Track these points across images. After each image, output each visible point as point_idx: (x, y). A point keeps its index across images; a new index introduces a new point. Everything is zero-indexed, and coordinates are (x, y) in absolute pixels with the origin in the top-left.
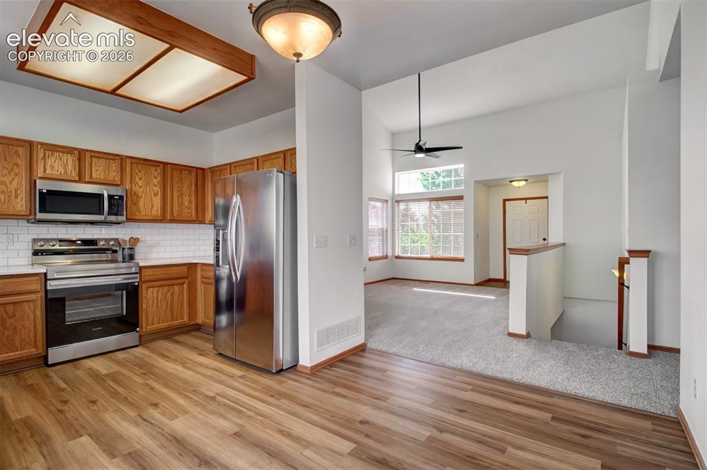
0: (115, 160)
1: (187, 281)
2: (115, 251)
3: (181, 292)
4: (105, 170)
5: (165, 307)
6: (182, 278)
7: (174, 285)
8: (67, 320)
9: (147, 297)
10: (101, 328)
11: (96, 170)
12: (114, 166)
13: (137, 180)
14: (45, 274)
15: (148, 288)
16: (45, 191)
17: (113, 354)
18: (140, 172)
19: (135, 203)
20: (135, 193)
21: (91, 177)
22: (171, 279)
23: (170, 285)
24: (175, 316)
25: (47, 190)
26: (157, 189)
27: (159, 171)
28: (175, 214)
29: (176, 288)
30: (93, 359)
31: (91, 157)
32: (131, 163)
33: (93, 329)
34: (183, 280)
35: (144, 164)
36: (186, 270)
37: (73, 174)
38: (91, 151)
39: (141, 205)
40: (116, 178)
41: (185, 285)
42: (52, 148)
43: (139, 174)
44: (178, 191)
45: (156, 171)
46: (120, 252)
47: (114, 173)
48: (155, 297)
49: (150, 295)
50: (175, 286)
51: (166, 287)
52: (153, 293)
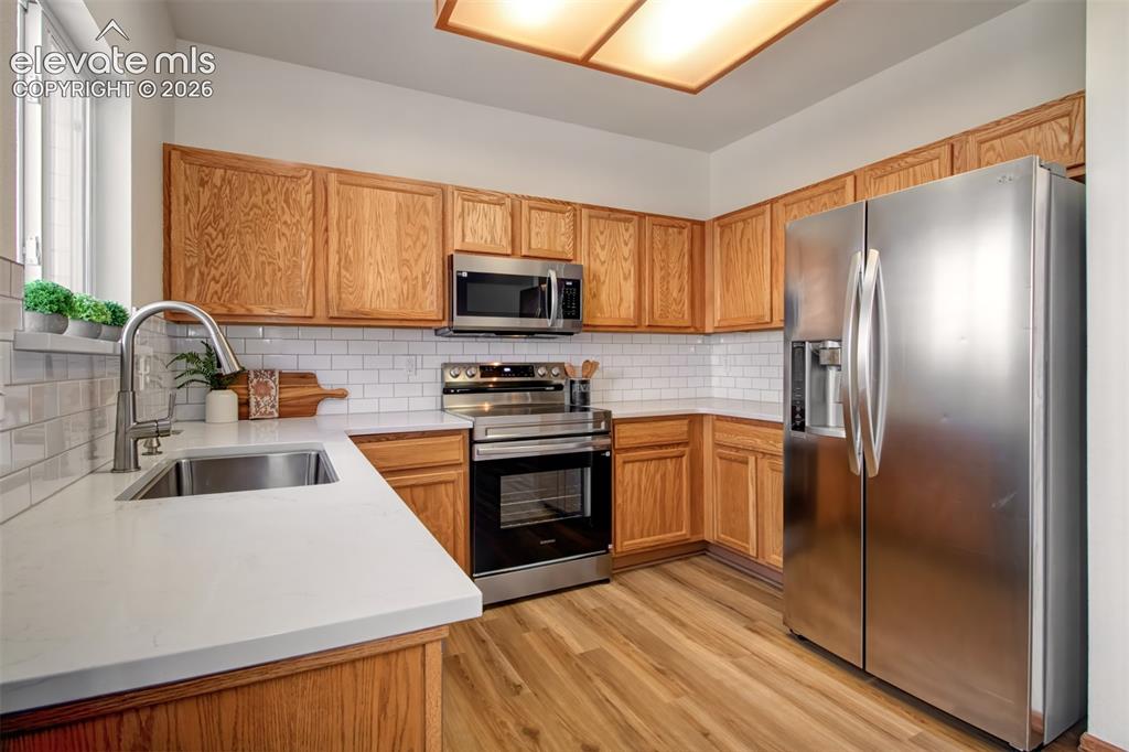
0: (564, 213)
1: (687, 450)
2: (559, 387)
3: (678, 474)
4: (549, 233)
5: (651, 501)
6: (678, 444)
7: (666, 458)
8: (502, 520)
9: (623, 482)
10: (553, 541)
11: (537, 234)
12: (564, 223)
13: (599, 250)
14: (471, 431)
15: (625, 462)
16: (465, 275)
17: (571, 593)
18: (602, 233)
19: (595, 296)
20: (594, 276)
21: (530, 248)
22: (661, 447)
23: (660, 459)
24: (668, 524)
25: (469, 273)
26: (629, 266)
27: (631, 230)
28: (657, 313)
29: (670, 465)
30: (541, 600)
31: (531, 208)
32: (590, 217)
33: (542, 543)
34: (681, 449)
35: (608, 218)
36: (685, 428)
37: (504, 243)
38: (529, 198)
39: (604, 297)
40: (567, 248)
41: (684, 459)
42: (472, 196)
43: (601, 238)
44: (661, 269)
45: (627, 230)
46: (566, 389)
47: (563, 238)
48: (636, 481)
49: (627, 478)
50: (669, 460)
51: (653, 462)
52: (632, 473)
